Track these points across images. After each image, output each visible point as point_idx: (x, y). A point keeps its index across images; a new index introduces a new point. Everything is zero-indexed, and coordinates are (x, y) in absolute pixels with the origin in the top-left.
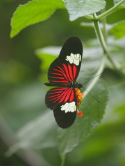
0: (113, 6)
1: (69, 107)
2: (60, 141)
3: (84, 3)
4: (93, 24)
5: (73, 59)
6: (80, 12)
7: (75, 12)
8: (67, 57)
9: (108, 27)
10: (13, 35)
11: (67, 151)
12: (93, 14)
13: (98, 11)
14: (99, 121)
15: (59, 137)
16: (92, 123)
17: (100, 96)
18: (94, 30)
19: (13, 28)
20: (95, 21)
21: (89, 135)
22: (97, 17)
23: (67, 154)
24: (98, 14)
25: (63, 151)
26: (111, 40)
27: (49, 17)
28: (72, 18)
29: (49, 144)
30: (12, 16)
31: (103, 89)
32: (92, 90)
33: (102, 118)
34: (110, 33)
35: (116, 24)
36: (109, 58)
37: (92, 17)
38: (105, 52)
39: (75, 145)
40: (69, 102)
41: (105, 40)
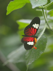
0: (50, 2)
1: (31, 43)
2: (26, 59)
3: (38, 1)
4: (41, 10)
5: (36, 26)
6: (36, 5)
7: (34, 5)
8: (33, 25)
9: (48, 11)
10: (7, 14)
11: (29, 64)
12: (42, 6)
13: (44, 4)
14: (43, 51)
15: (26, 58)
16: (40, 52)
17: (44, 41)
18: (42, 12)
19: (7, 11)
20: (43, 9)
21: (39, 57)
22: (43, 7)
23: (29, 65)
24: (44, 6)
25: (28, 64)
26: (48, 17)
27: (23, 6)
28: (33, 7)
29: (21, 61)
30: (7, 6)
31: (45, 37)
32: (40, 38)
33: (44, 50)
34: (49, 14)
35: (51, 10)
36: (48, 25)
37: (41, 7)
38: (46, 22)
39: (33, 61)
40: (31, 41)
41: (46, 17)
